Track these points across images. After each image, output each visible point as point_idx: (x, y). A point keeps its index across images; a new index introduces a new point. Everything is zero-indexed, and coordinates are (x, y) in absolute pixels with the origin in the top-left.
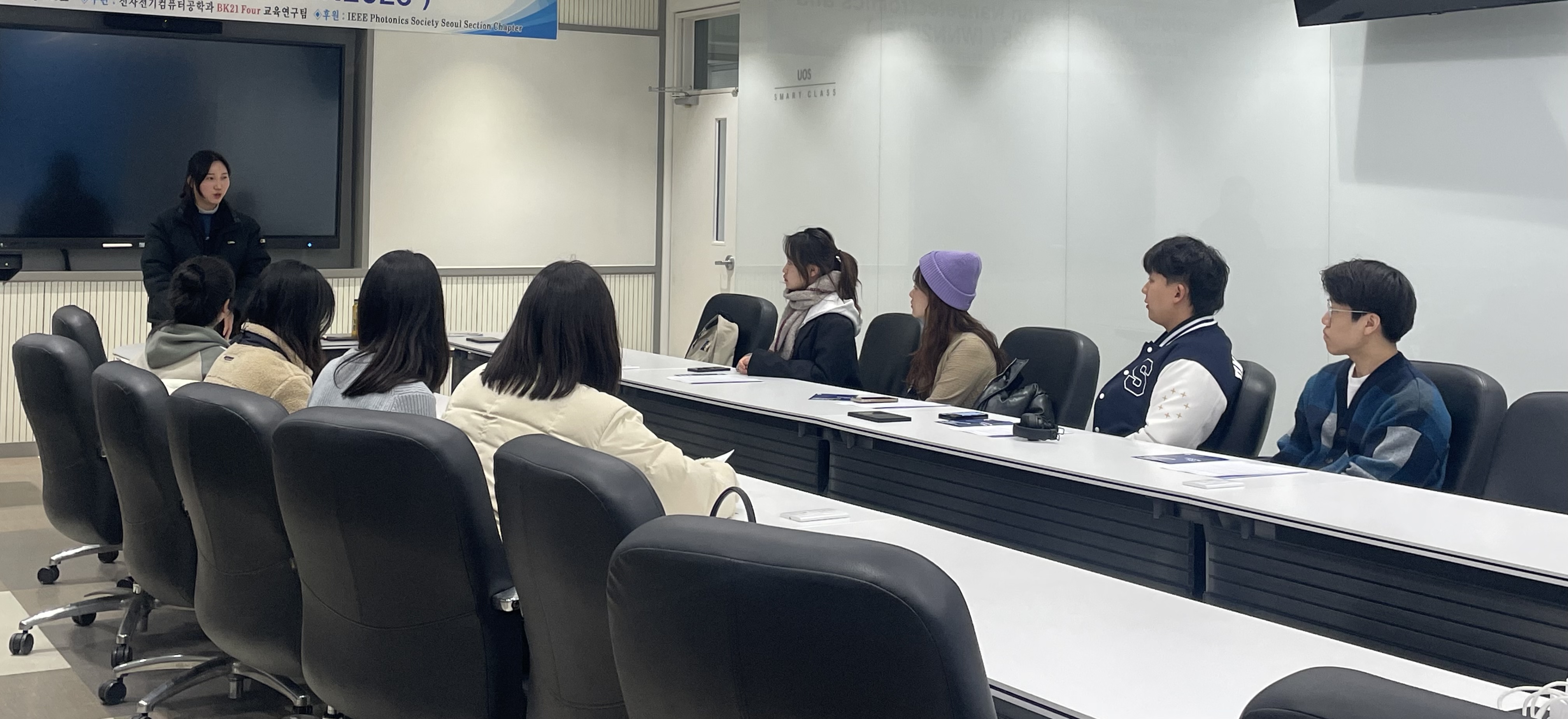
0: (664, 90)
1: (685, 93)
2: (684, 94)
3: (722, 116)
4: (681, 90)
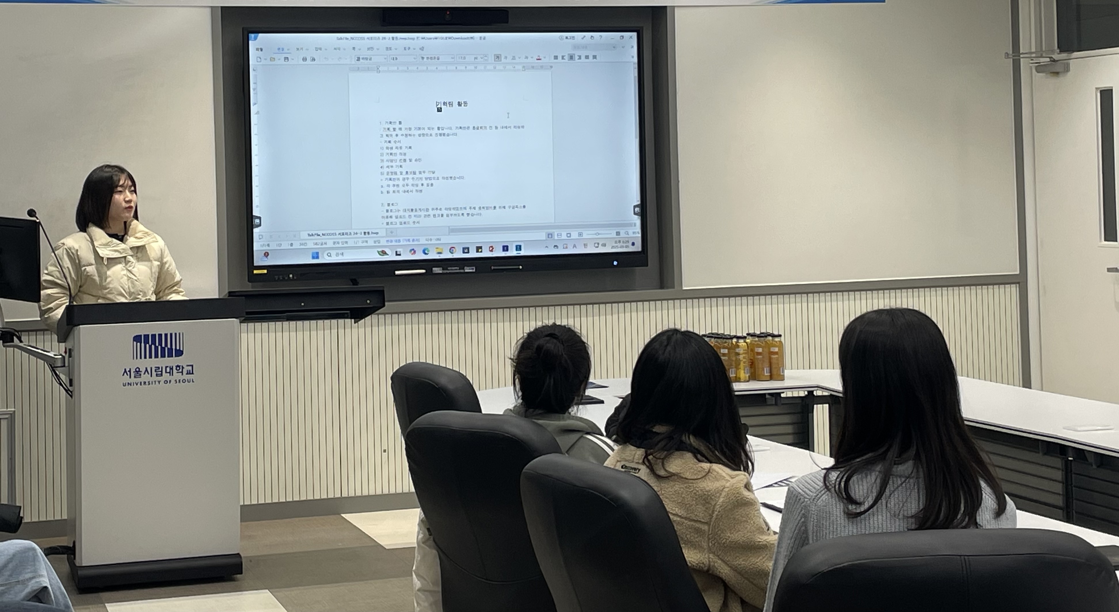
0: (1019, 56)
1: (1050, 58)
2: (1048, 59)
3: (1105, 85)
4: (1042, 55)
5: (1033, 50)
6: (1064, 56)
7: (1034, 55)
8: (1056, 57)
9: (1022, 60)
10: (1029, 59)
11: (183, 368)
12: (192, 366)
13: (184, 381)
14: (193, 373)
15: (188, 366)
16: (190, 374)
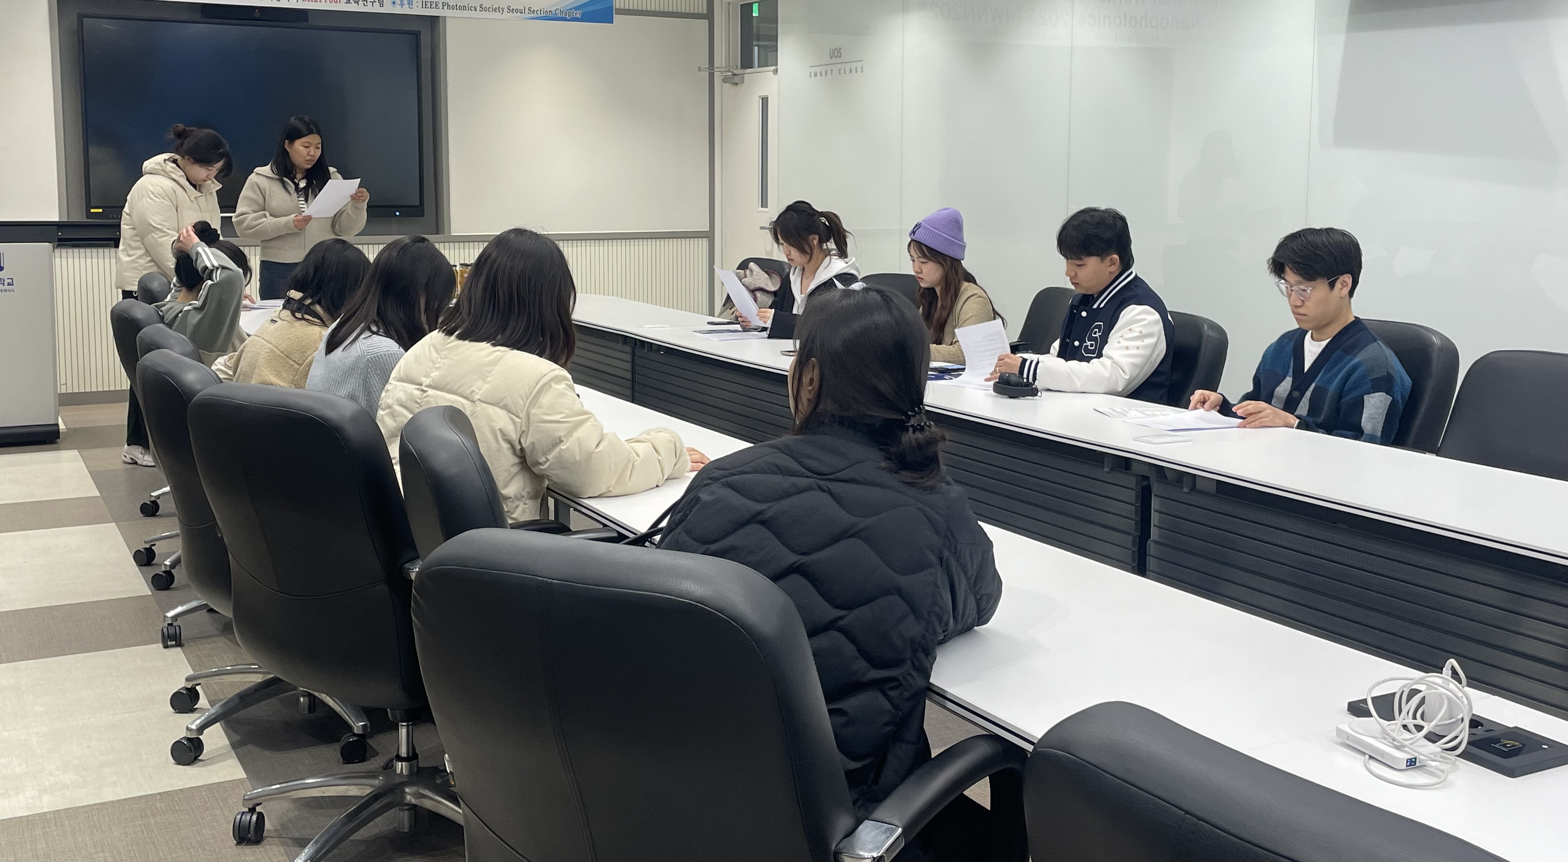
0: (714, 70)
1: (733, 72)
2: (731, 74)
3: (764, 94)
4: (729, 70)
5: (723, 66)
6: (741, 71)
7: (724, 70)
8: (736, 72)
9: (715, 73)
10: (720, 73)
11: (4, 280)
12: (12, 279)
13: (6, 291)
14: (13, 285)
15: (8, 279)
16: (10, 285)
